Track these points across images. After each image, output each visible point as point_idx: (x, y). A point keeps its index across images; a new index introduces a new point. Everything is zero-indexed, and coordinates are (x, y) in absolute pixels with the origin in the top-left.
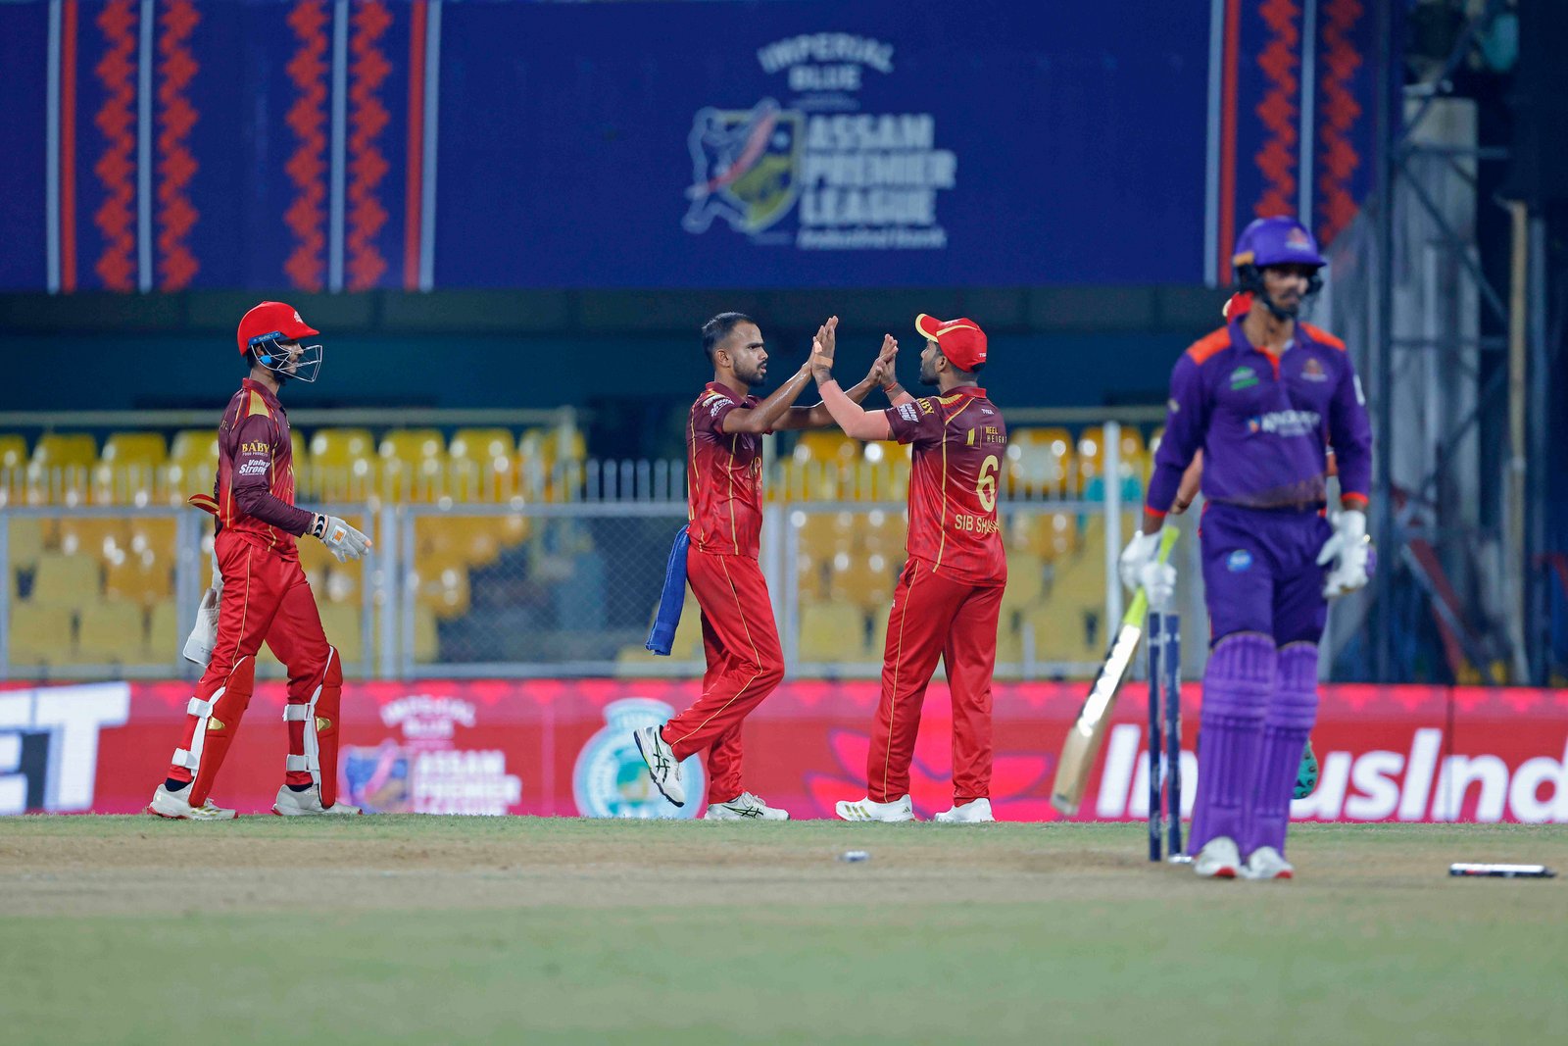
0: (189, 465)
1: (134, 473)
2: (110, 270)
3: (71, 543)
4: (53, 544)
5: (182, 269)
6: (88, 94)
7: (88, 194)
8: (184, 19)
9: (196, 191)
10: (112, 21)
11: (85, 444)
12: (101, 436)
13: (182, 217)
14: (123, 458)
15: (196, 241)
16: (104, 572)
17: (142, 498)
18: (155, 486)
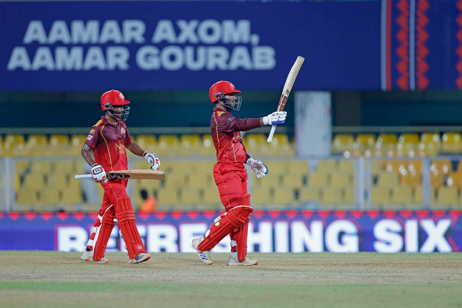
0: (426, 144)
1: (409, 146)
2: (401, 83)
3: (390, 168)
4: (384, 168)
5: (424, 83)
6: (394, 28)
7: (394, 59)
8: (424, 5)
9: (428, 59)
10: (401, 6)
11: (394, 137)
12: (398, 135)
13: (424, 67)
14: (406, 142)
15: (429, 75)
16: (400, 177)
17: (412, 154)
18: (416, 150)
